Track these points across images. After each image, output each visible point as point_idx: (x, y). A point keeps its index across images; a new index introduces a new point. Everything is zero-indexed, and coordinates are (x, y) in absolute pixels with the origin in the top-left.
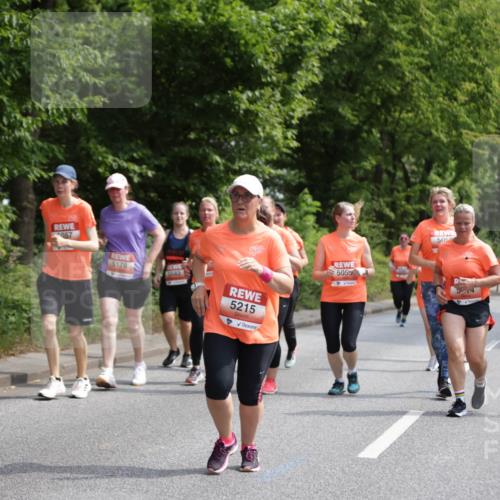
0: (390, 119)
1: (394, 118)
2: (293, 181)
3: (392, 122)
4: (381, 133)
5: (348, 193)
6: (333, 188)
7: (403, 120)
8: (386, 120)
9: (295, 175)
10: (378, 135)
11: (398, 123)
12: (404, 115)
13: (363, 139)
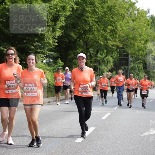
0: (86, 37)
1: (87, 37)
2: (55, 56)
3: (86, 38)
4: (83, 41)
5: (72, 60)
6: (68, 58)
7: (90, 37)
8: (85, 37)
9: (56, 54)
10: (82, 42)
11: (88, 38)
12: (90, 36)
13: (77, 43)
